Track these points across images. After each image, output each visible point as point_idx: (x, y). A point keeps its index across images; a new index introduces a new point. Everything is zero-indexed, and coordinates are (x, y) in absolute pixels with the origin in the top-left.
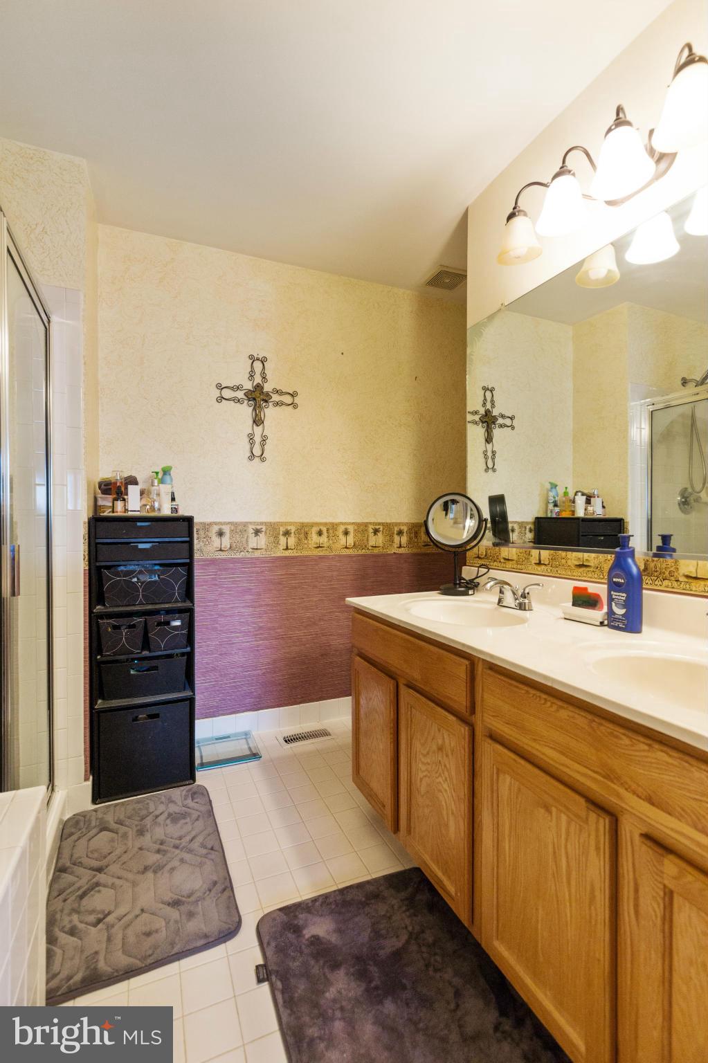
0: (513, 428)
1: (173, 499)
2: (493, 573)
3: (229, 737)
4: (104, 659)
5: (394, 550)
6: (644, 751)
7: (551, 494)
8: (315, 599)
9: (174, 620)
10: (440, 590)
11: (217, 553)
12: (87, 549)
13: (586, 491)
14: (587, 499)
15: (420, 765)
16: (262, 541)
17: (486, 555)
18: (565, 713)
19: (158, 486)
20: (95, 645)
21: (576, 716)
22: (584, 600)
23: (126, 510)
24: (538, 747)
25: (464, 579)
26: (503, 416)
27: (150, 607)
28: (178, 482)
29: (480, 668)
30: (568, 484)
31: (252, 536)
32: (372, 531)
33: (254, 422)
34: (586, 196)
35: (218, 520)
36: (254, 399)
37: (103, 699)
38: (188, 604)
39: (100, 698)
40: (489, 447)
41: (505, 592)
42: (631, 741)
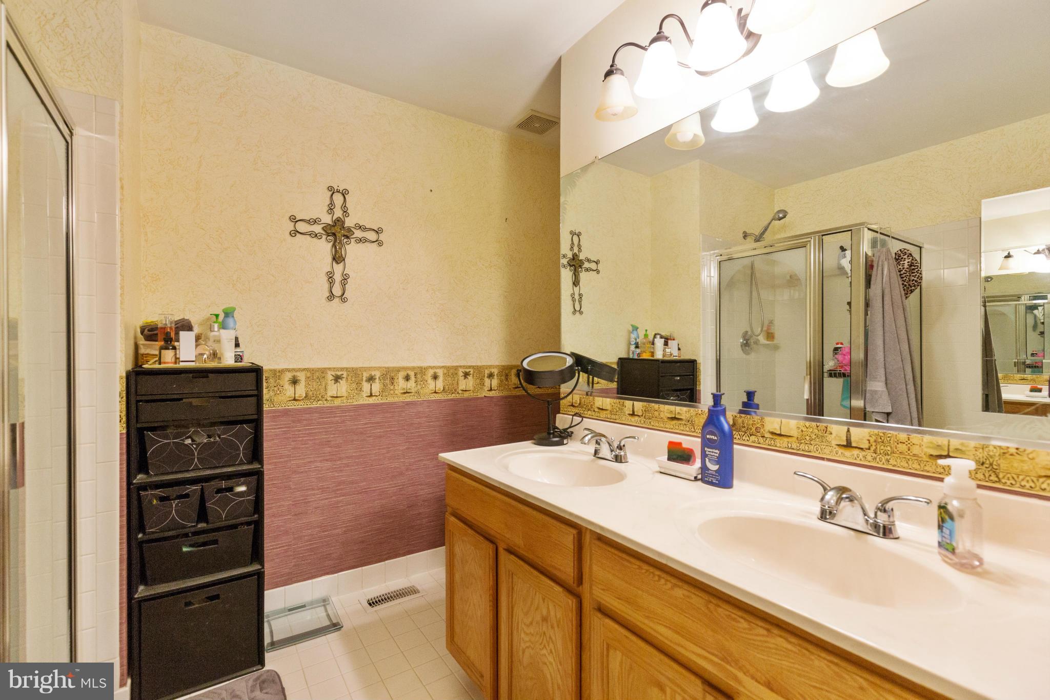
0: (598, 272)
1: (237, 345)
2: (587, 423)
3: (304, 606)
4: (146, 537)
5: (485, 393)
6: (763, 635)
7: (633, 336)
8: (401, 448)
9: (239, 485)
10: (534, 439)
11: (291, 403)
12: (124, 409)
13: (663, 334)
14: (665, 341)
15: (523, 635)
16: (343, 388)
17: (580, 404)
18: (680, 592)
19: (218, 331)
20: (135, 522)
21: (693, 596)
22: (679, 455)
23: (177, 360)
24: (651, 624)
25: (558, 428)
26: (589, 261)
27: (208, 472)
28: (242, 326)
29: (587, 539)
30: (648, 326)
31: (331, 383)
32: (462, 374)
33: (334, 259)
34: (681, 64)
35: (291, 367)
36: (334, 234)
37: (146, 584)
38: (256, 466)
39: (141, 583)
40: (576, 289)
41: (601, 443)
42: (749, 625)
